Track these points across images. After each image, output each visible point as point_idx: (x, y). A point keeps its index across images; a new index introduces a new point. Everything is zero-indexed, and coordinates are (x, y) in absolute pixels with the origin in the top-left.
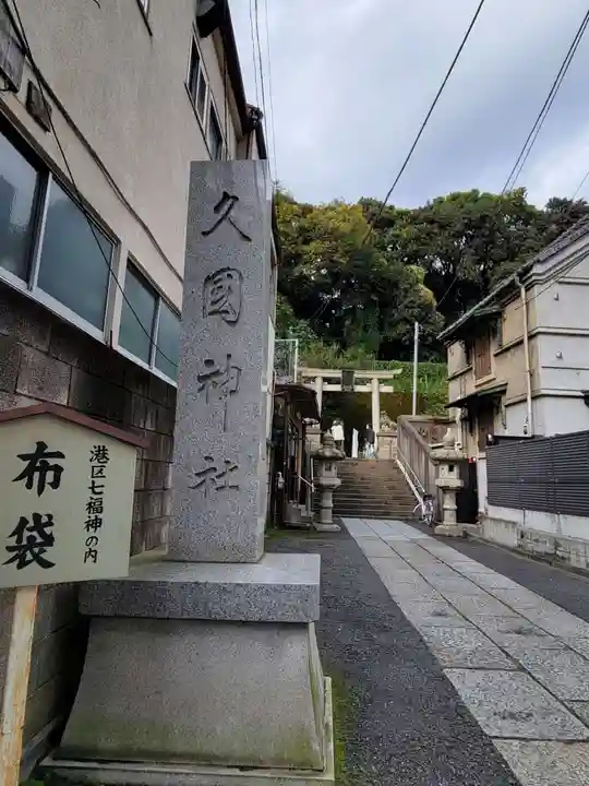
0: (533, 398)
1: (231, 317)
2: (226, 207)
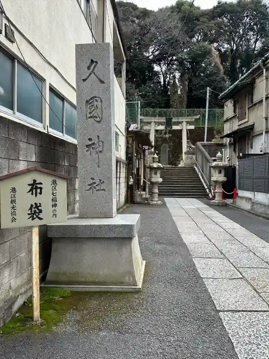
0: (266, 132)
1: (98, 119)
2: (92, 67)
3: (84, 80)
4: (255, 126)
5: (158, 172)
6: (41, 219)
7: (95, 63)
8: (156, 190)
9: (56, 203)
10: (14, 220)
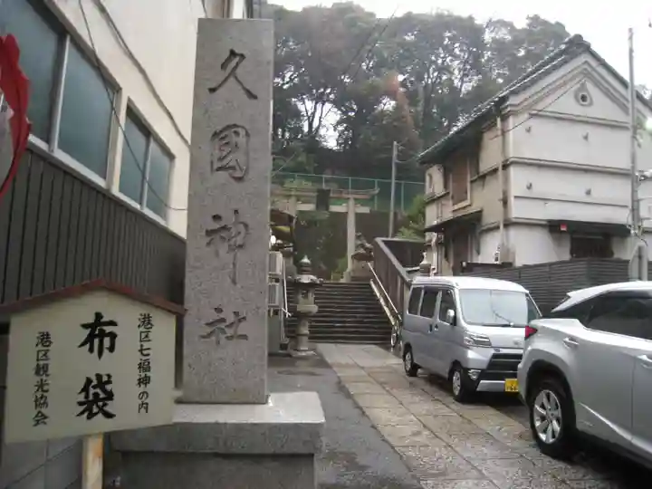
0: (505, 226)
1: (238, 174)
2: (233, 63)
3: (212, 90)
4: (485, 213)
5: (310, 294)
6: (109, 415)
7: (237, 59)
8: (305, 330)
9: (148, 374)
10: (41, 419)
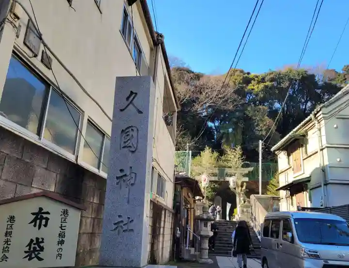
0: (325, 185)
1: (133, 149)
2: (132, 97)
3: (121, 110)
4: (312, 178)
5: (208, 224)
6: (40, 259)
7: (134, 95)
8: (206, 246)
9: (64, 239)
10: (4, 258)
